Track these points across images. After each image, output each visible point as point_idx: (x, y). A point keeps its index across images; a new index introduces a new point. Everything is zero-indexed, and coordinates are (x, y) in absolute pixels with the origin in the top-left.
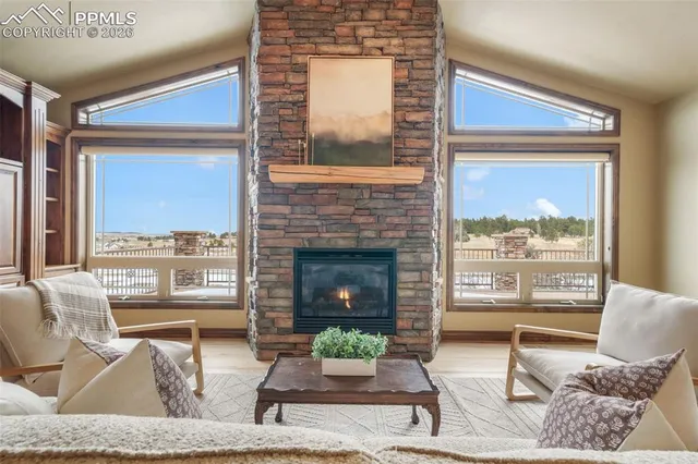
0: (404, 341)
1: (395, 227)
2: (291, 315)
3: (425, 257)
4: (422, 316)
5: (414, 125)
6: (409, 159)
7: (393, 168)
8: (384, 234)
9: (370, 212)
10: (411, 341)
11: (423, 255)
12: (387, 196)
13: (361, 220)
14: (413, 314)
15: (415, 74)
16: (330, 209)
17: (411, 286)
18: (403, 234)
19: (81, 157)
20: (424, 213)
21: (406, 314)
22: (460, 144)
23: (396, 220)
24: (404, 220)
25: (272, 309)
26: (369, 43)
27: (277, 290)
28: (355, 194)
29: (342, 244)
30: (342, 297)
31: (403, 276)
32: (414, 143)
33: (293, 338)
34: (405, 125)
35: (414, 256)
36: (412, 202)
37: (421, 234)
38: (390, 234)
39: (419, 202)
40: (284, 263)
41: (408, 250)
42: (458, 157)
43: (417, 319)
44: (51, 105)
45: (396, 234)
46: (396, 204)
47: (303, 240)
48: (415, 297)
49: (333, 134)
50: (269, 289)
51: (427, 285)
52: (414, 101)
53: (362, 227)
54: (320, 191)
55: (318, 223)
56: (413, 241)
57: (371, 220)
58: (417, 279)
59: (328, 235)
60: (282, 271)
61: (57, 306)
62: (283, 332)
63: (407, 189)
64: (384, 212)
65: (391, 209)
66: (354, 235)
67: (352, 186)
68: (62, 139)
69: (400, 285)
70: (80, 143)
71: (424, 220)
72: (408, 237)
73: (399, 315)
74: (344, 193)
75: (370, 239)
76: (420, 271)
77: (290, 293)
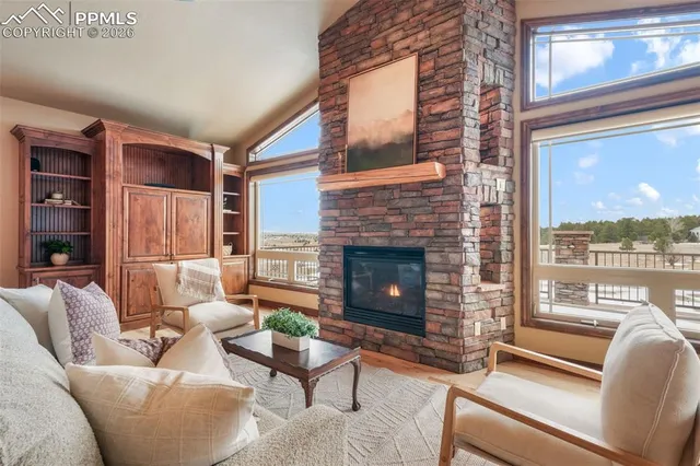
0: (432, 345)
1: (422, 226)
2: (341, 303)
3: (454, 258)
4: (450, 321)
5: (440, 116)
6: (436, 154)
7: (414, 166)
8: (412, 233)
9: (399, 211)
10: (440, 347)
11: (450, 255)
12: (414, 194)
13: (392, 219)
14: (441, 318)
15: (442, 62)
16: (368, 211)
17: (438, 287)
18: (431, 233)
19: (251, 184)
20: (451, 209)
21: (435, 317)
22: (537, 120)
23: (424, 219)
24: (431, 218)
25: (328, 296)
26: (398, 47)
27: (332, 281)
28: (386, 194)
29: (378, 242)
30: (392, 294)
31: (432, 277)
32: (441, 135)
33: (342, 324)
34: (431, 119)
35: (442, 256)
36: (439, 198)
37: (450, 232)
38: (418, 233)
39: (447, 198)
40: (336, 259)
41: (436, 249)
42: (536, 136)
43: (444, 325)
44: (226, 155)
45: (423, 233)
46: (424, 201)
47: (349, 238)
48: (443, 300)
49: (364, 142)
50: (326, 279)
51: (456, 289)
52: (440, 91)
53: (393, 226)
54: (359, 195)
55: (358, 224)
56: (441, 240)
57: (400, 219)
58: (444, 282)
59: (365, 235)
60: (334, 265)
61: (184, 276)
62: (336, 317)
63: (434, 185)
64: (412, 211)
65: (419, 207)
66: (387, 234)
67: (384, 187)
68: (242, 173)
69: (428, 286)
70: (252, 174)
71: (451, 217)
72: (436, 236)
73: (428, 316)
74: (378, 195)
75: (400, 237)
76: (448, 272)
77: (341, 285)
